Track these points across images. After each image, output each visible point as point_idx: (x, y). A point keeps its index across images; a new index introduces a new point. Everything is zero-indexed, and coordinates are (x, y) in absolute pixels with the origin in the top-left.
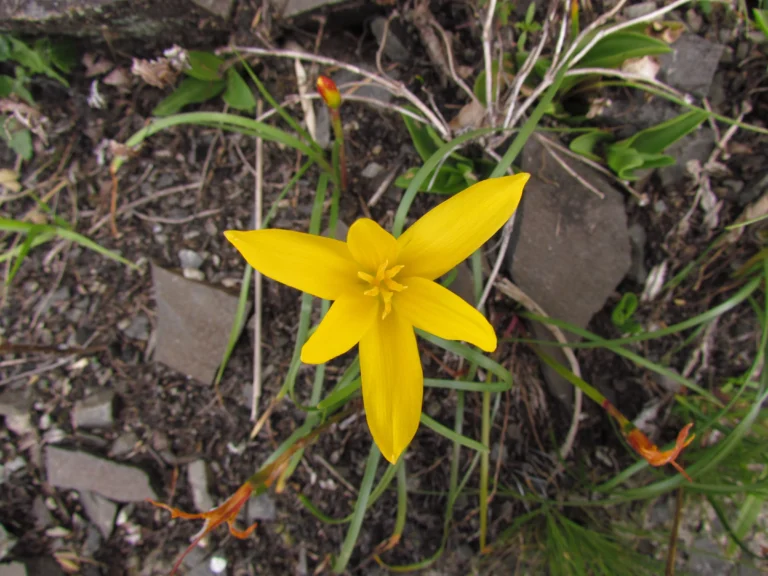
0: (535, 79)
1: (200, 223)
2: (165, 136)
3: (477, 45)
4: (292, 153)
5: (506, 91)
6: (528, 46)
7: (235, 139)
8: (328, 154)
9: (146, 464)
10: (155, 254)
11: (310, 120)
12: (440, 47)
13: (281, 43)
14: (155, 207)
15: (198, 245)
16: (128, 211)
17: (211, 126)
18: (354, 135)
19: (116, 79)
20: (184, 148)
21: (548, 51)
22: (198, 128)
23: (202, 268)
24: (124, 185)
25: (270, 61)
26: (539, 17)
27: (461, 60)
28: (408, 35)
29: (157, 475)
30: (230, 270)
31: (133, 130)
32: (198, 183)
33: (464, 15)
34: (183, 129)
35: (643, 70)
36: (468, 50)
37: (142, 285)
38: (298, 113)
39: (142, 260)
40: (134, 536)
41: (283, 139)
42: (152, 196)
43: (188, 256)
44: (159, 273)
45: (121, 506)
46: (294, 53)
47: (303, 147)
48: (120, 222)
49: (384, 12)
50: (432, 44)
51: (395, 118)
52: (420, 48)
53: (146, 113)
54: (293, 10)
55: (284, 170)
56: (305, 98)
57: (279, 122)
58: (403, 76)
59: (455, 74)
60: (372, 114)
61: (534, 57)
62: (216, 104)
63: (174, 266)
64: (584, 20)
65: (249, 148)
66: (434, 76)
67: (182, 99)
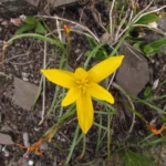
0: (124, 27)
1: (28, 65)
2: (18, 40)
3: (108, 17)
4: (55, 46)
5: (116, 30)
6: (122, 17)
7: (39, 41)
8: (65, 46)
9: (11, 133)
10: (15, 73)
11: (60, 36)
12: (97, 17)
13: (52, 14)
14: (15, 60)
15: (27, 71)
16: (7, 61)
17: (32, 37)
18: (72, 41)
19: (5, 23)
20: (24, 43)
21: (128, 19)
22: (28, 38)
23: (29, 77)
24: (6, 53)
25: (49, 20)
26: (125, 9)
27: (103, 21)
28: (88, 13)
29: (14, 137)
30: (36, 78)
31: (9, 38)
32: (28, 53)
33: (104, 8)
34: (23, 38)
35: (153, 25)
36: (105, 18)
37: (11, 82)
38: (57, 34)
39: (11, 75)
40: (7, 155)
41: (52, 42)
42: (14, 57)
43: (24, 74)
44: (16, 79)
45: (3, 146)
46: (56, 17)
47: (58, 44)
48: (5, 64)
49: (82, 6)
50: (95, 16)
51: (84, 37)
52: (92, 17)
53: (13, 33)
54: (56, 5)
55: (52, 50)
56: (59, 30)
57: (51, 37)
58: (87, 25)
59: (102, 25)
60: (78, 35)
61: (124, 21)
62: (33, 31)
63: (20, 77)
64: (138, 11)
65: (43, 44)
66: (95, 25)
67: (23, 29)
